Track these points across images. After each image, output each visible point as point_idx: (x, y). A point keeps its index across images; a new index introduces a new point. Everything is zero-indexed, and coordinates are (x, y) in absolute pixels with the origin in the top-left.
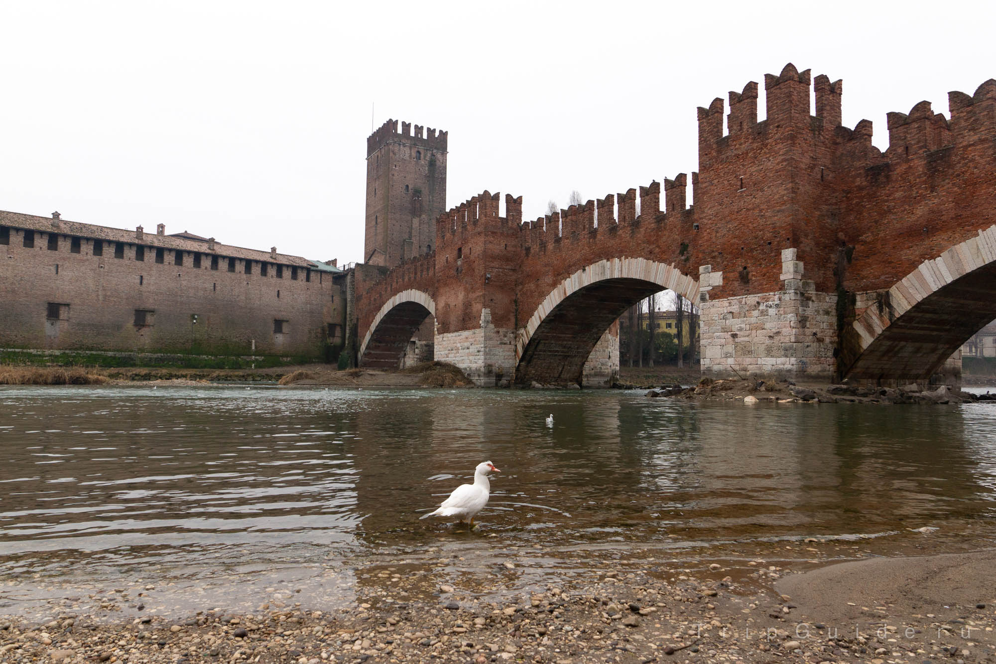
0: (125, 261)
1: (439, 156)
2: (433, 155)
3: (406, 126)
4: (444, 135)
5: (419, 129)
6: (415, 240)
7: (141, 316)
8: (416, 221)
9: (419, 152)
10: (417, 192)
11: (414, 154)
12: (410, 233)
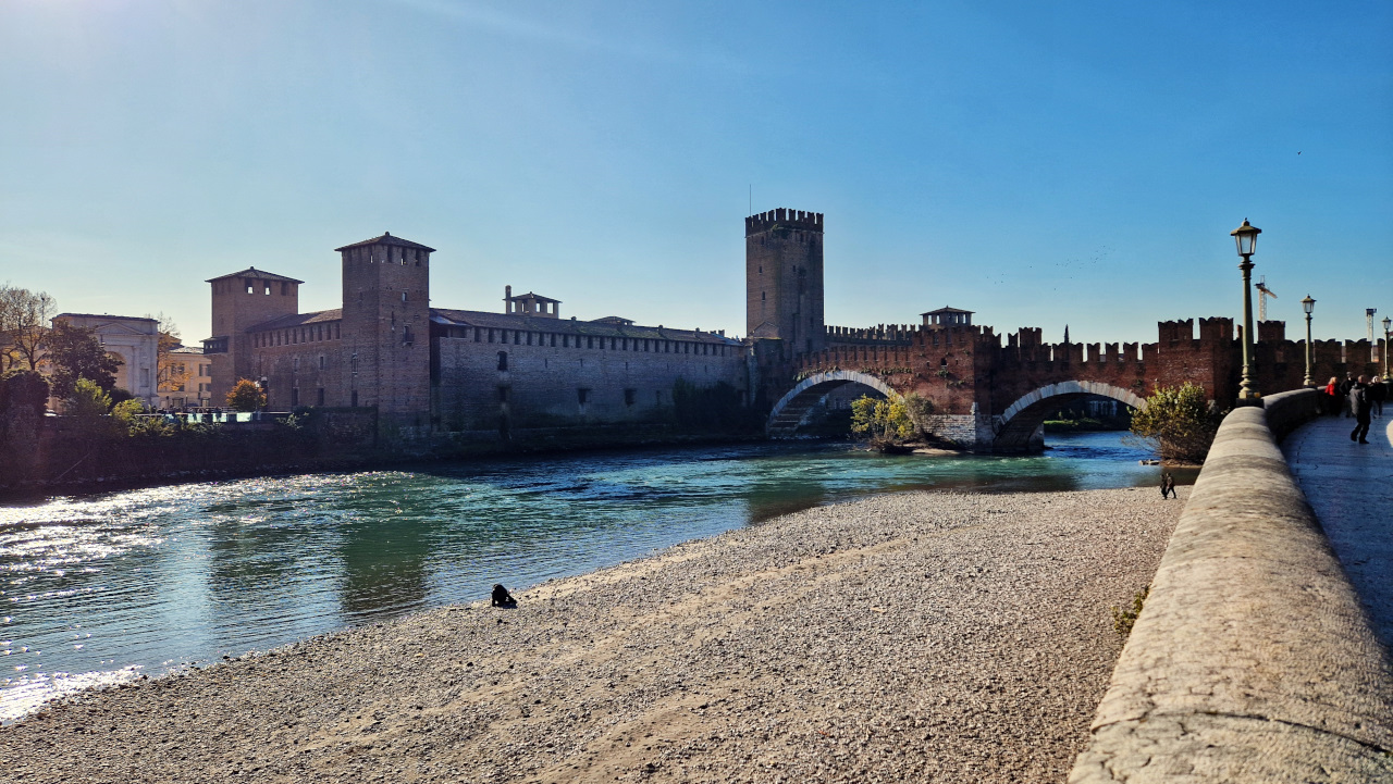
0: (617, 352)
1: (818, 237)
2: (813, 236)
3: (792, 213)
4: (820, 217)
5: (801, 214)
6: (802, 315)
7: (629, 395)
8: (802, 297)
9: (802, 235)
10: (802, 271)
11: (799, 237)
12: (799, 308)
